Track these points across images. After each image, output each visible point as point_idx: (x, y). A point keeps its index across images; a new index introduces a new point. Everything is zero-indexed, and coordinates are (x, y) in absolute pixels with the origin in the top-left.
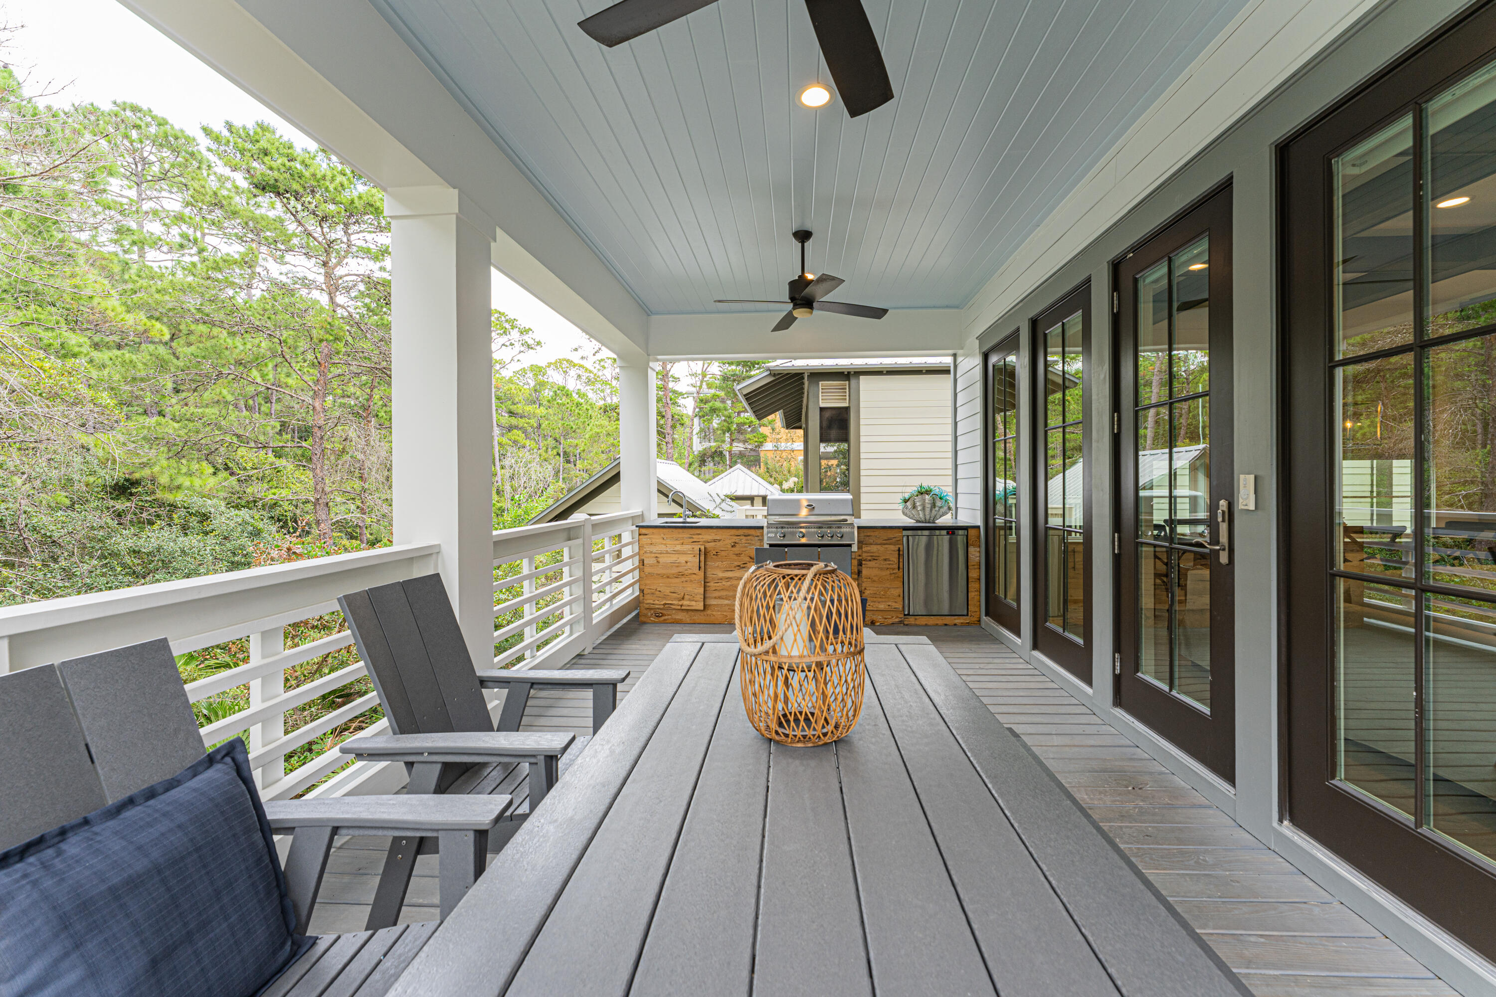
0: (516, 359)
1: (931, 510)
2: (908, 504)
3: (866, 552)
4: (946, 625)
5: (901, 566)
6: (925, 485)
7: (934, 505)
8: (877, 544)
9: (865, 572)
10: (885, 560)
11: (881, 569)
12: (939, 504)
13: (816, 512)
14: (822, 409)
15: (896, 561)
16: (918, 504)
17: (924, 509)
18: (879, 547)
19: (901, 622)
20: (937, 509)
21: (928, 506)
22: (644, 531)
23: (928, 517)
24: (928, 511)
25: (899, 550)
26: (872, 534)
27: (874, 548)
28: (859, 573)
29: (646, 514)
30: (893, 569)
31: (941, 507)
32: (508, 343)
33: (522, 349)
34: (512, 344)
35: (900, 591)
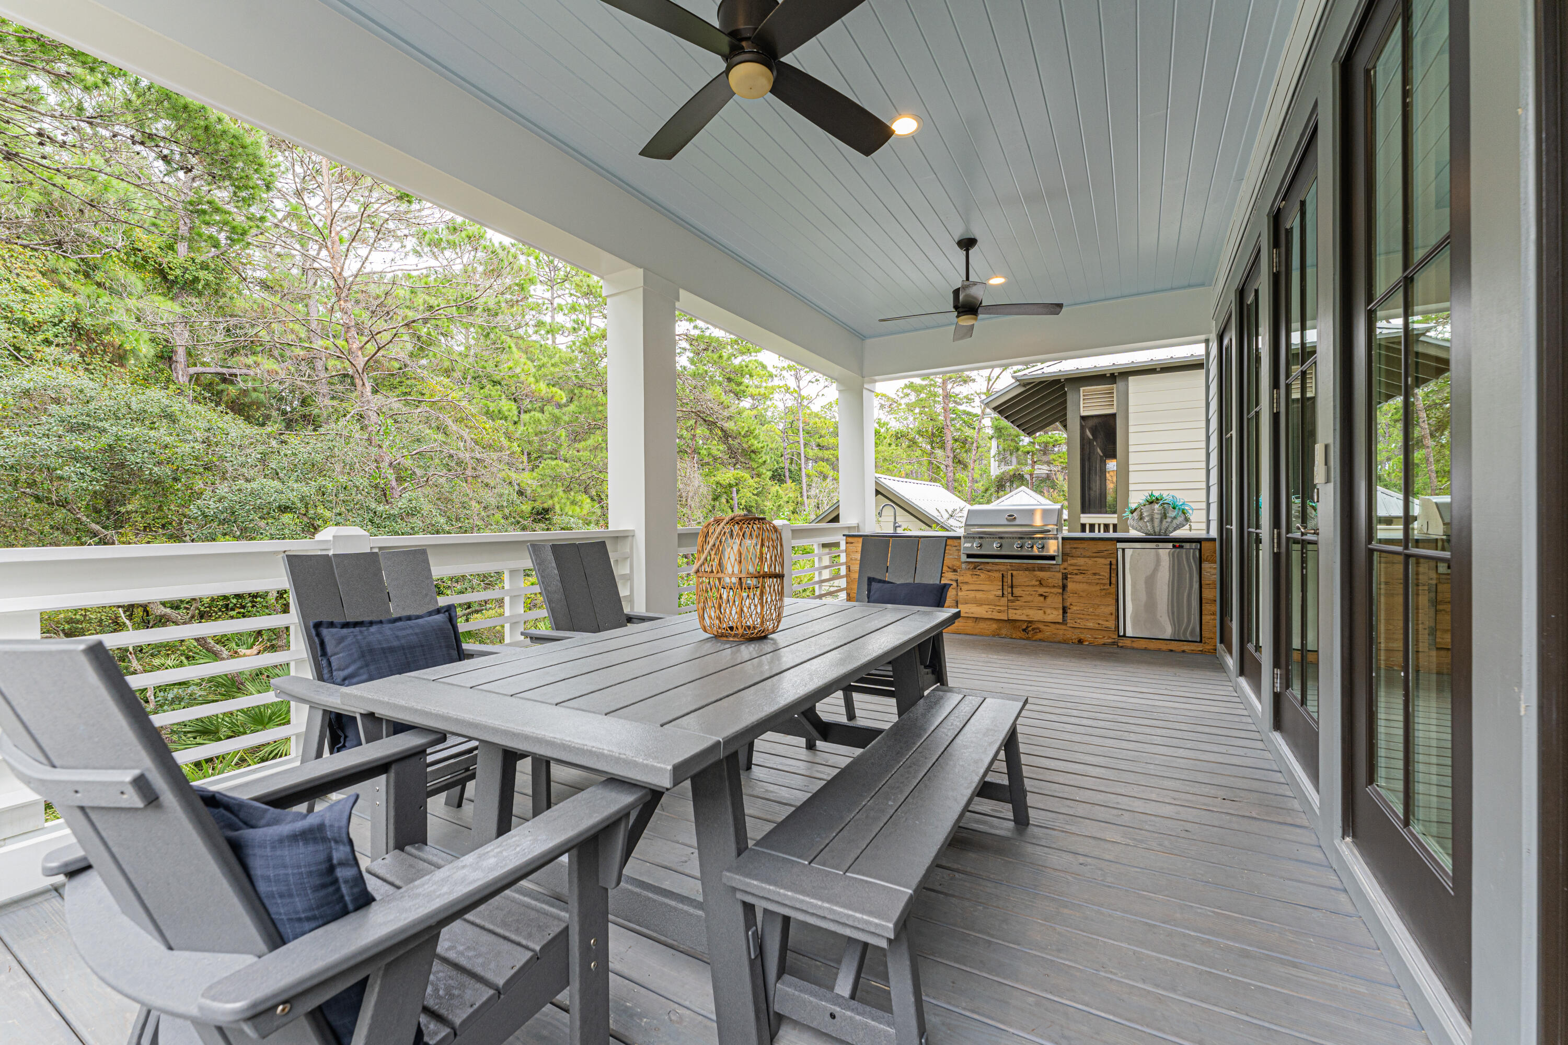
0: (820, 394)
1: (1161, 521)
2: (1135, 514)
3: (1071, 565)
5: (1114, 580)
6: (1156, 494)
7: (1164, 516)
8: (1084, 557)
9: (1071, 586)
10: (1095, 574)
11: (1089, 584)
12: (1172, 514)
13: (1017, 522)
14: (1083, 418)
15: (1108, 576)
16: (1145, 514)
17: (1152, 520)
18: (1086, 560)
19: (1113, 643)
20: (1169, 520)
21: (1157, 517)
22: (850, 540)
23: (1157, 530)
24: (1157, 522)
25: (1111, 564)
26: (1079, 546)
27: (1081, 561)
28: (1064, 587)
29: (861, 525)
30: (1104, 584)
31: (1175, 518)
32: (814, 380)
33: (826, 384)
34: (817, 380)
35: (1112, 609)
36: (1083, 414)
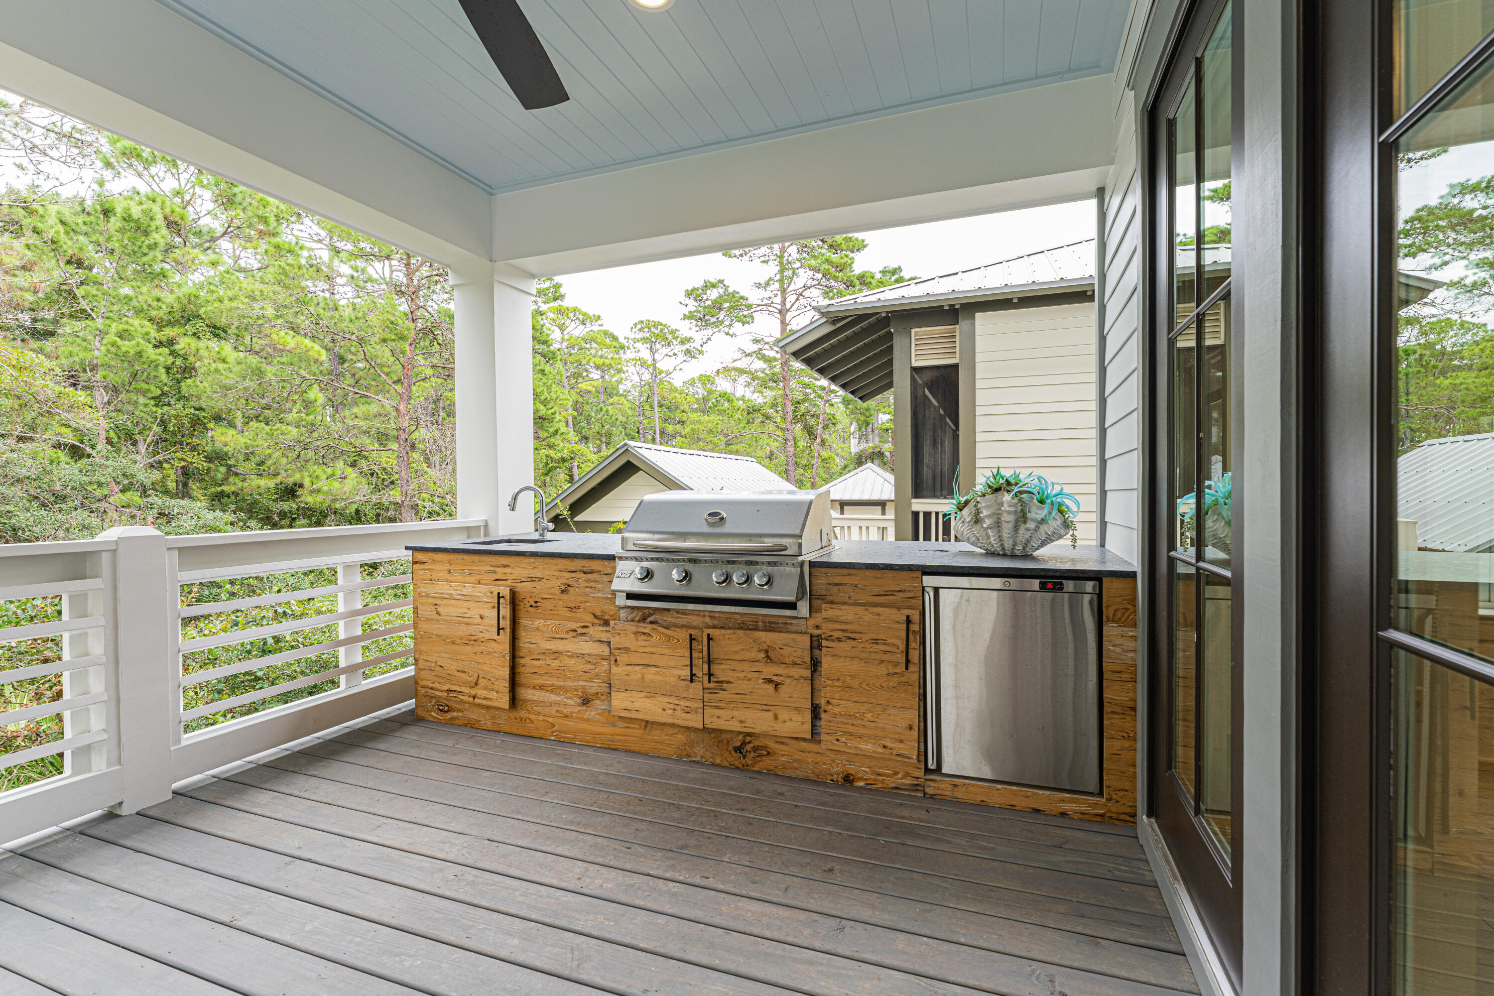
1: (1016, 528)
2: (966, 511)
3: (826, 620)
4: (1037, 811)
5: (915, 656)
6: (1007, 473)
7: (1022, 517)
8: (856, 604)
9: (827, 664)
10: (876, 641)
11: (866, 661)
12: (1037, 513)
13: (727, 528)
14: (916, 370)
15: (903, 647)
16: (985, 513)
17: (998, 524)
18: (858, 609)
19: (916, 787)
20: (1031, 525)
21: (1008, 519)
22: (420, 556)
23: (1008, 544)
24: (1007, 530)
25: (908, 621)
26: (845, 580)
27: (847, 613)
28: (815, 665)
30: (896, 665)
31: (1043, 521)
32: (671, 354)
34: (675, 354)
35: (913, 716)
36: (916, 364)
